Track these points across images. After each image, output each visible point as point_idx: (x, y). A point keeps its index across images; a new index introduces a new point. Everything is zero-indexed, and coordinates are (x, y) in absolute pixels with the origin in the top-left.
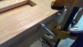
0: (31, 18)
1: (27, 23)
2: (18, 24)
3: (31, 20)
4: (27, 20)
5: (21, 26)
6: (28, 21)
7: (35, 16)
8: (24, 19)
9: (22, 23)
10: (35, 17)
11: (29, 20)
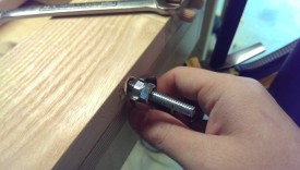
0: (73, 70)
1: (63, 102)
2: (22, 128)
3: (77, 85)
4: (57, 87)
5: (40, 131)
6: (65, 94)
7: (90, 52)
8: (37, 88)
9: (37, 112)
10: (89, 59)
11: (67, 83)
